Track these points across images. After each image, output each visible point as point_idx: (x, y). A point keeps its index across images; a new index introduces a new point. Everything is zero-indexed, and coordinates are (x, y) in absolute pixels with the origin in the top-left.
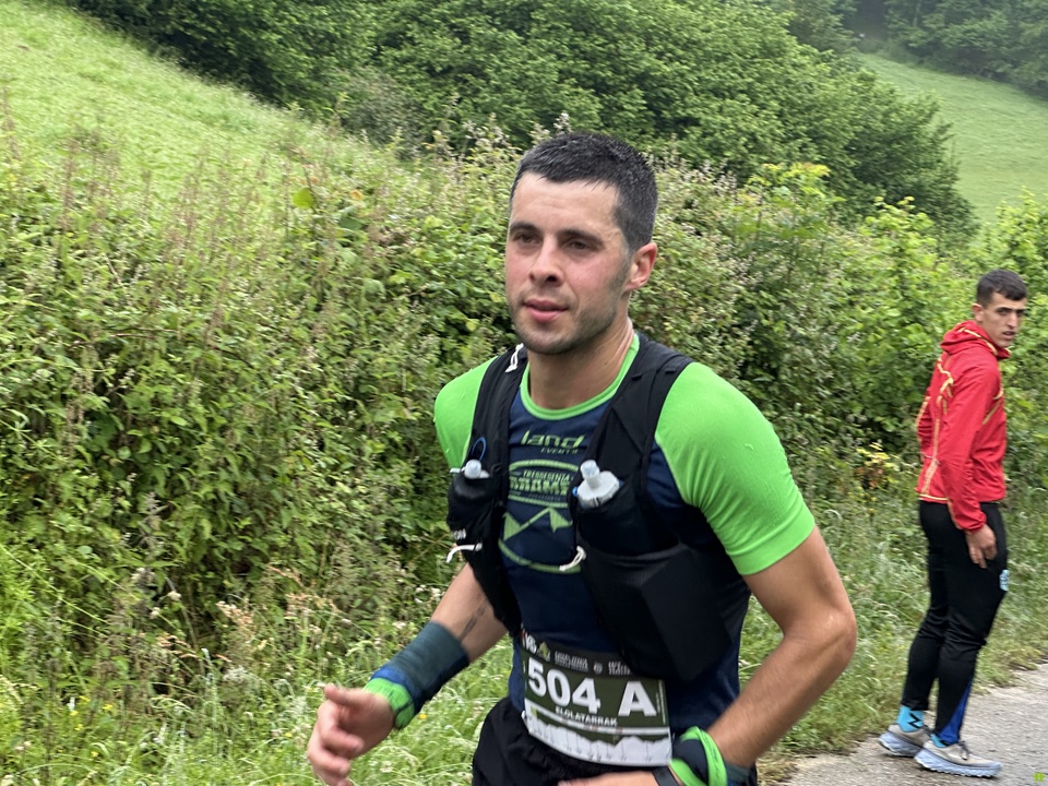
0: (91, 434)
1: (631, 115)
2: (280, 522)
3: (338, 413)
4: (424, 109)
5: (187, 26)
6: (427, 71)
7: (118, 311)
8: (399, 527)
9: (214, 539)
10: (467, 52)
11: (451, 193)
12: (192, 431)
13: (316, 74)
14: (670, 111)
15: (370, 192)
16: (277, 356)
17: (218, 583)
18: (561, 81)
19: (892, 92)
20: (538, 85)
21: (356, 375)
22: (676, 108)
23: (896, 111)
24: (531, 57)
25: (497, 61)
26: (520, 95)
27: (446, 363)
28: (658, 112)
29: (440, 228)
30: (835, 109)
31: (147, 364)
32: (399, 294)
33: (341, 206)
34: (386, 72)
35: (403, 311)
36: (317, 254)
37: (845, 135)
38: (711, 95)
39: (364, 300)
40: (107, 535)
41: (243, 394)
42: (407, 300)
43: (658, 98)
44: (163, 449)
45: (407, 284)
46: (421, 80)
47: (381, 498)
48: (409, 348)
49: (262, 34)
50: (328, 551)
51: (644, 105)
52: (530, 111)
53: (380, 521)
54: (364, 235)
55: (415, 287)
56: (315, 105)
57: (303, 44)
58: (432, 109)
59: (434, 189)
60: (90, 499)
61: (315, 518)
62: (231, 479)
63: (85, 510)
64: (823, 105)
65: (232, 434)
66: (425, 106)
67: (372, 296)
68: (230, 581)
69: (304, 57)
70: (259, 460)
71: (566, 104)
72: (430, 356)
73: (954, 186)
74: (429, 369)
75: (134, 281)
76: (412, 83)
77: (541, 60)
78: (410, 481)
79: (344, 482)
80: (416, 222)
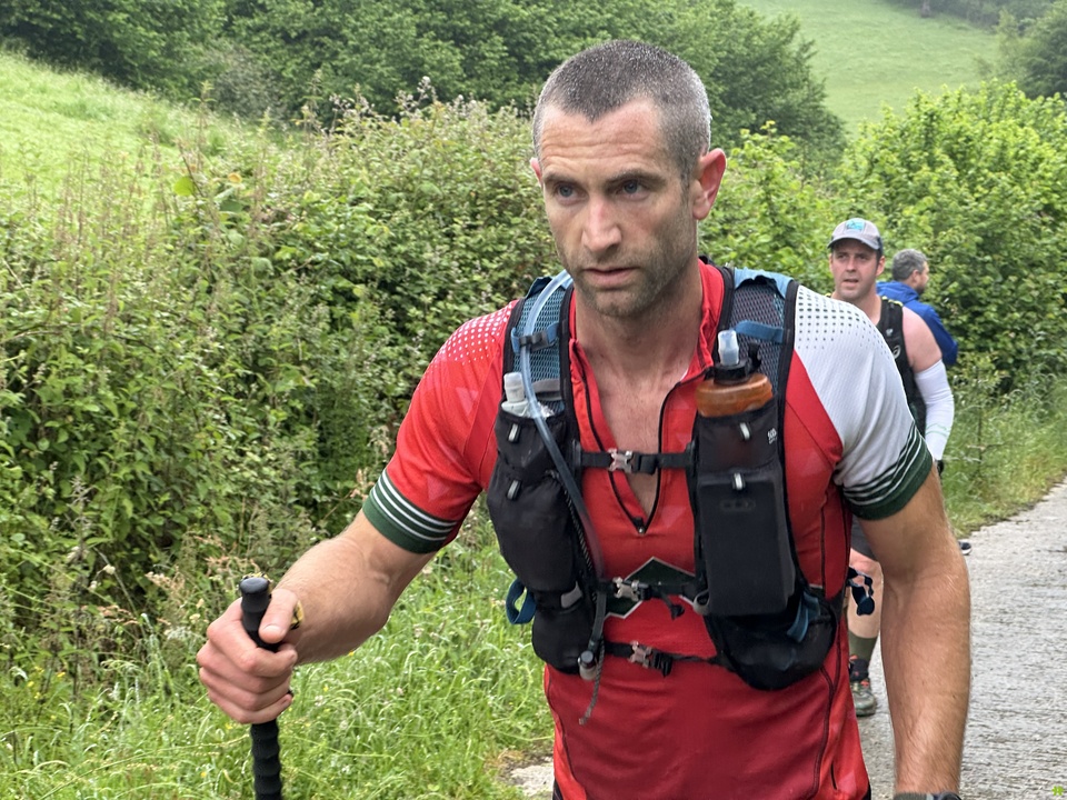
0: (10, 430)
1: (493, 62)
2: (197, 495)
3: (241, 387)
4: (283, 77)
5: (31, 16)
6: (282, 38)
7: (23, 311)
8: (309, 490)
9: (136, 517)
10: (322, 14)
11: (326, 167)
12: (105, 418)
13: (169, 52)
14: (532, 55)
15: (248, 173)
16: (178, 339)
17: (144, 559)
18: (420, 35)
19: (751, 14)
20: (397, 41)
21: (253, 350)
22: (538, 52)
23: (758, 34)
24: (387, 13)
25: (353, 21)
26: (380, 54)
27: (337, 329)
28: (520, 57)
29: (318, 202)
30: (697, 37)
31: (55, 358)
32: (286, 269)
33: (221, 189)
34: (241, 42)
35: (292, 285)
36: (204, 237)
37: (711, 62)
38: (572, 35)
39: (253, 278)
40: (36, 523)
41: (150, 378)
42: (295, 274)
43: (519, 44)
44: (80, 437)
45: (293, 258)
46: (277, 48)
47: (289, 463)
48: (301, 319)
49: (108, 15)
50: (245, 518)
51: (506, 51)
52: (391, 68)
53: (292, 484)
54: (246, 216)
55: (301, 261)
56: (171, 83)
57: (152, 21)
58: (291, 76)
59: (309, 164)
60: (17, 490)
61: (229, 489)
62: (147, 459)
63: (14, 501)
64: (684, 35)
65: (144, 416)
66: (284, 74)
67: (261, 274)
68: (155, 554)
69: (153, 34)
70: (171, 439)
71: (427, 59)
72: (322, 324)
73: (822, 103)
74: (323, 337)
75: (35, 280)
76: (268, 51)
77: (397, 16)
78: (314, 445)
79: (254, 452)
80: (295, 198)
